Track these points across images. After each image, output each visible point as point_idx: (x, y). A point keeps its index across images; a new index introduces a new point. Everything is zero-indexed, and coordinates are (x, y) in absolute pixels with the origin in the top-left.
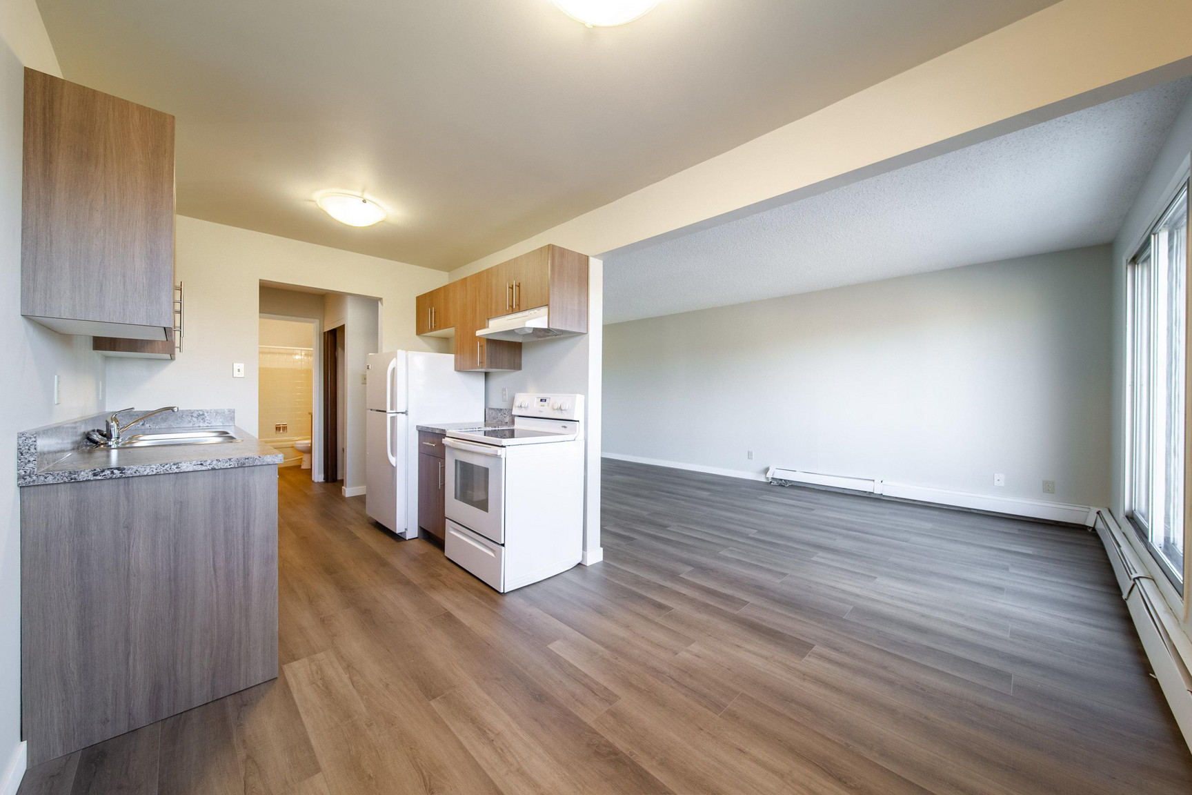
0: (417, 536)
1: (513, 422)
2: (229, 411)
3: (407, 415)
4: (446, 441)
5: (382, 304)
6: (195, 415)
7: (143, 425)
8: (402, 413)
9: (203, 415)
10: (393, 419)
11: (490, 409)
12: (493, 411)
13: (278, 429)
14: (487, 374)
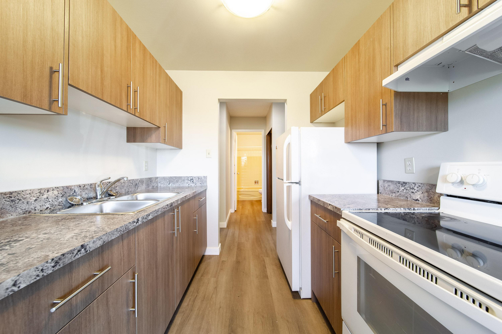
0: (310, 297)
1: (437, 204)
2: (204, 177)
3: (300, 185)
4: (342, 224)
5: (287, 104)
6: (189, 179)
7: (169, 184)
8: (296, 183)
9: (193, 179)
10: (289, 188)
11: (384, 181)
12: (390, 184)
13: (255, 182)
14: (379, 145)
